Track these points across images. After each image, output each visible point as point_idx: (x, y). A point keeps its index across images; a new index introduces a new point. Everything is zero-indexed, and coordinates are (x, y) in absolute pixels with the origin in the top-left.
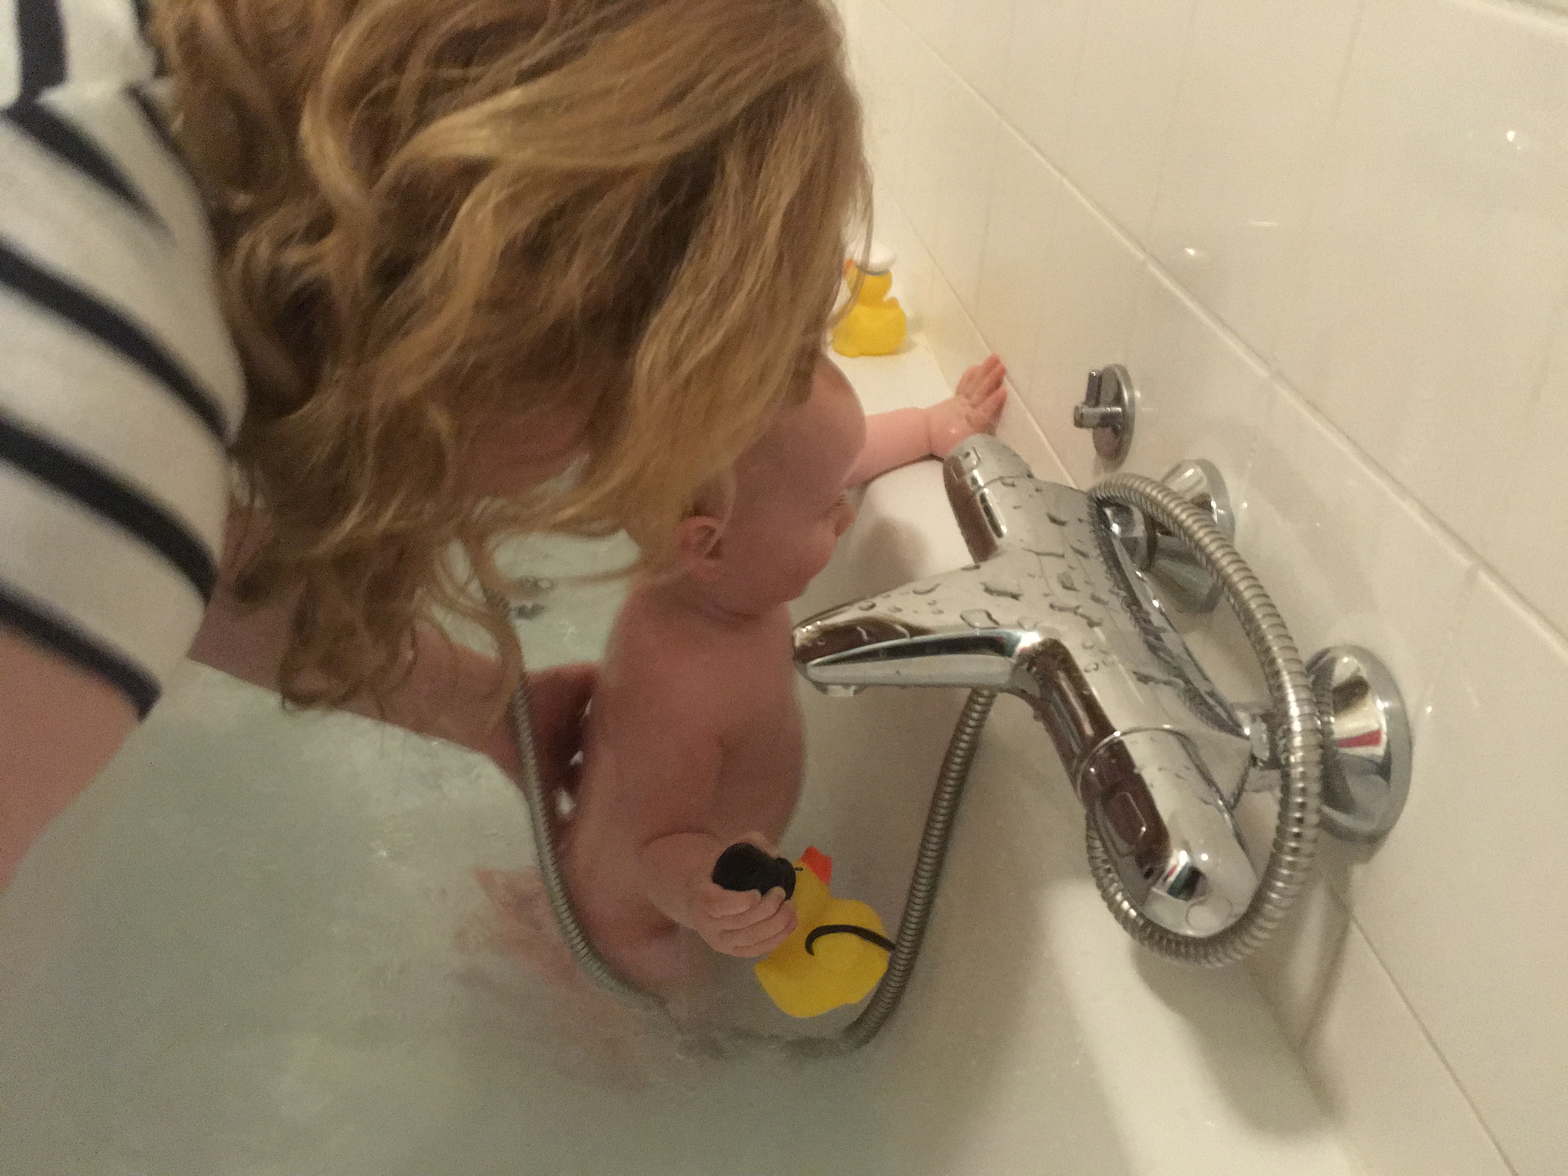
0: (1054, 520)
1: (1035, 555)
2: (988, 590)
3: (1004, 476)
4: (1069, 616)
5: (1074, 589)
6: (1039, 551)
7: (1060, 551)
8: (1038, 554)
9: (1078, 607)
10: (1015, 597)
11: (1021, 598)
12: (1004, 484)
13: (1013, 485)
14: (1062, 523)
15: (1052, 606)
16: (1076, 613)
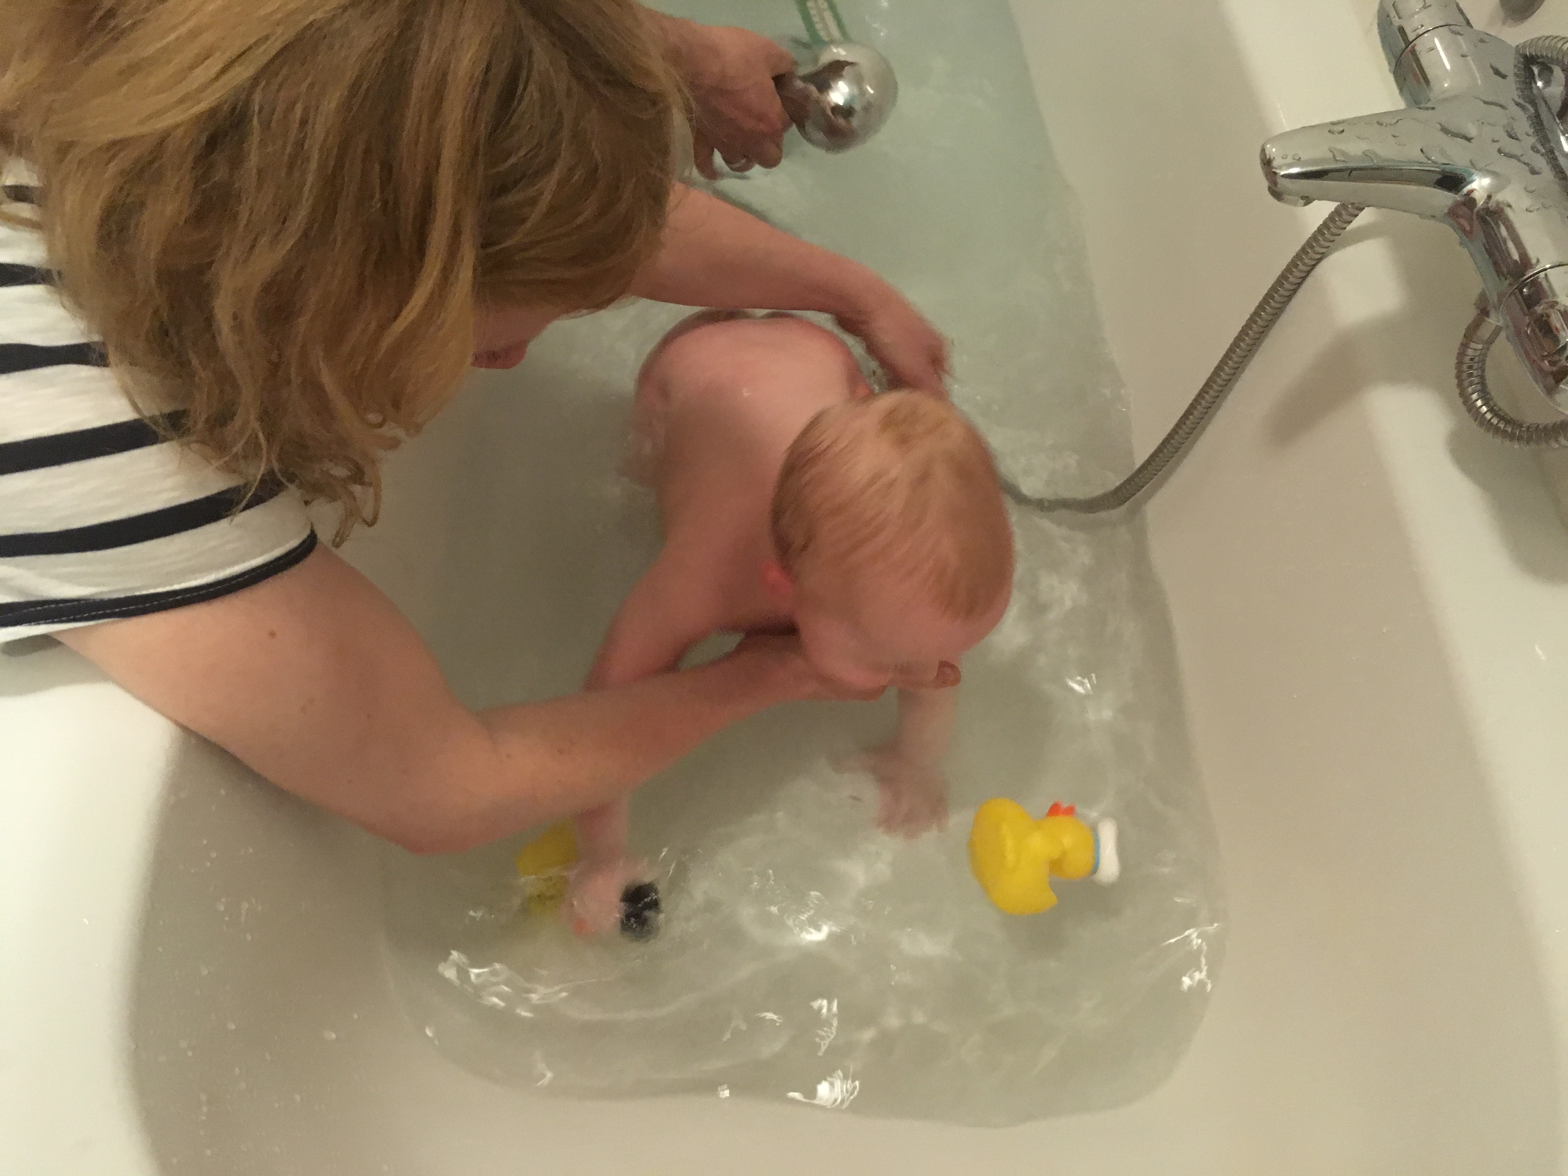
0: (1497, 72)
1: (1482, 103)
2: (1445, 130)
3: (1450, 22)
4: (1514, 161)
5: (1517, 139)
6: (1486, 100)
7: (1503, 103)
8: (1485, 102)
9: (1522, 155)
10: (1469, 139)
11: (1473, 141)
12: (1453, 32)
13: (1459, 33)
14: (1504, 77)
15: (1500, 151)
16: (1519, 160)
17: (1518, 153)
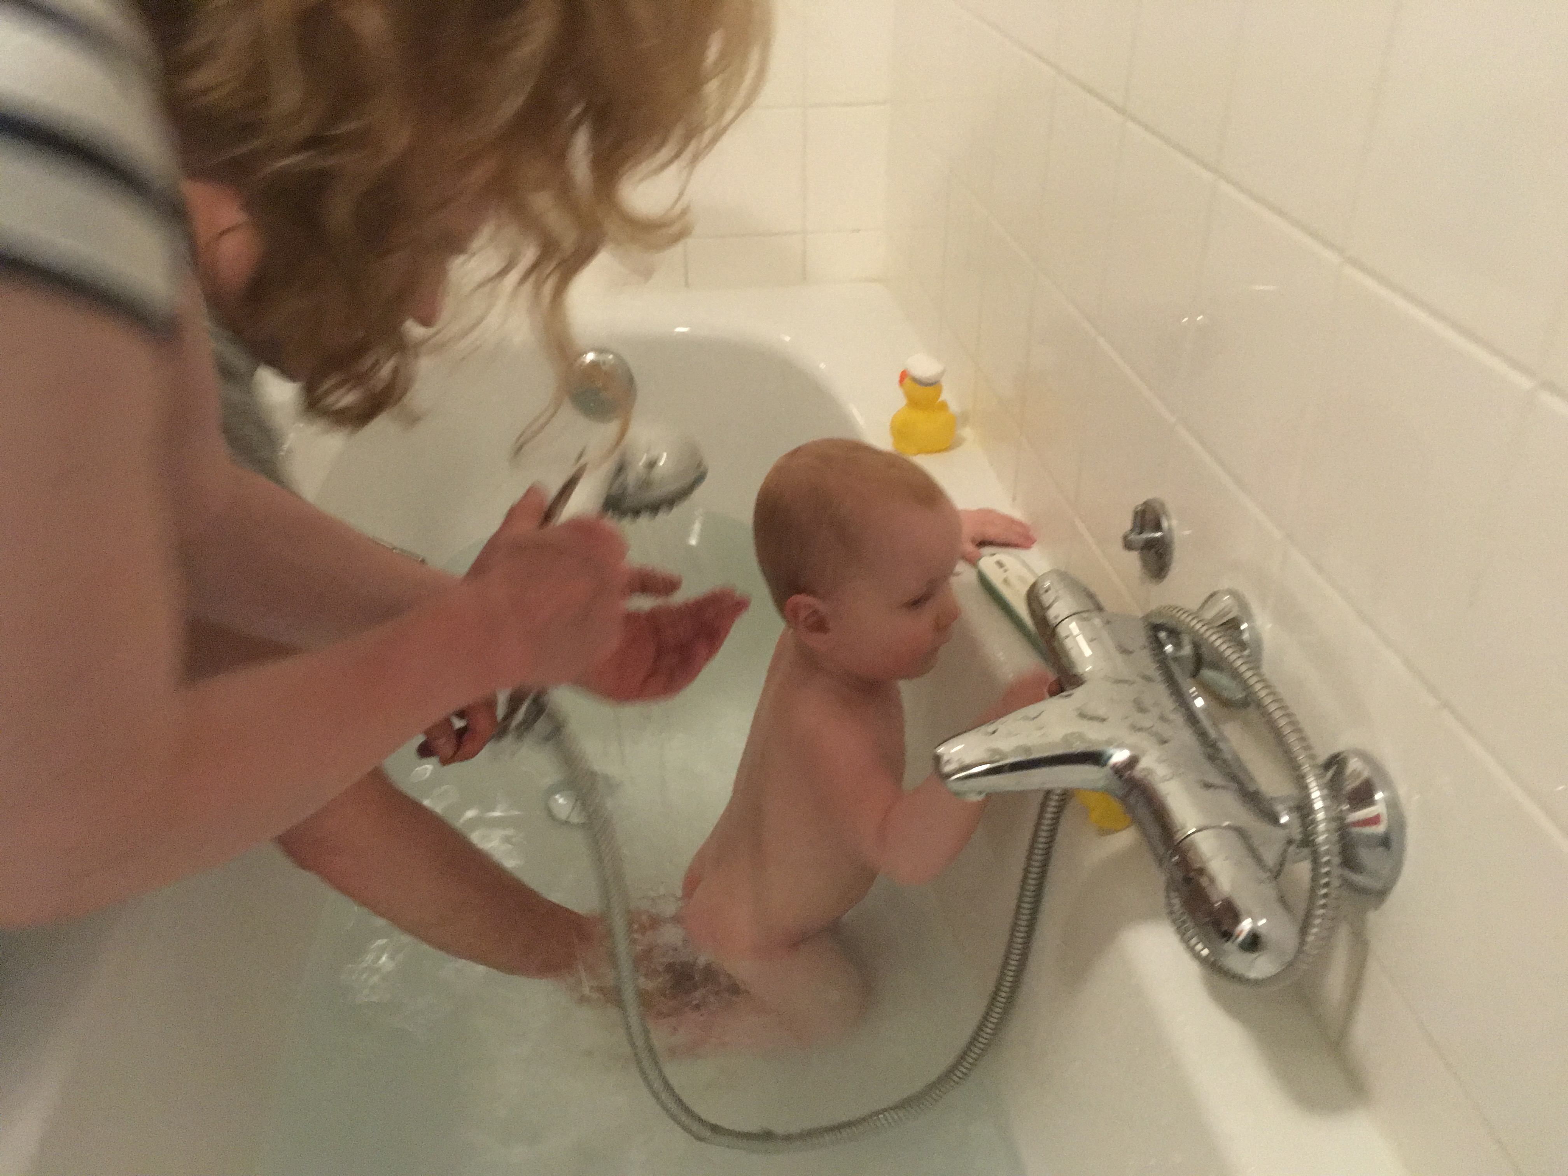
0: (1123, 651)
1: (1111, 683)
2: (1082, 715)
4: (1144, 735)
5: (1146, 711)
6: (1116, 678)
7: (1131, 678)
8: (1115, 682)
9: (1151, 727)
10: (1103, 720)
11: (1107, 721)
12: (1083, 619)
13: (1087, 619)
15: (1132, 727)
16: (1150, 732)
17: (1147, 723)
